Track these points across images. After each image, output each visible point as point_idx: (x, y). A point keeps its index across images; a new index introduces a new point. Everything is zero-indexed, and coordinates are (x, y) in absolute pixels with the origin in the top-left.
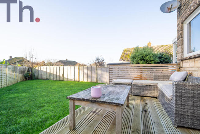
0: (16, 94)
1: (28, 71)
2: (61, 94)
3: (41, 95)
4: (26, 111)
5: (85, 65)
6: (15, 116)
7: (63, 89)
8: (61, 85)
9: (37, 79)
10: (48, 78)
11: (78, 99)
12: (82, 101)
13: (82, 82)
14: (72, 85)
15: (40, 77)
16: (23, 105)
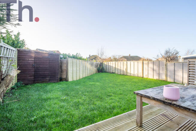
0: (93, 82)
1: (100, 65)
2: (125, 87)
3: (109, 86)
4: (99, 96)
5: (150, 60)
6: (93, 98)
7: (127, 83)
8: (125, 79)
9: (105, 72)
10: (114, 72)
11: (147, 96)
12: (151, 99)
13: (147, 79)
14: (135, 80)
15: (107, 71)
16: (97, 92)
